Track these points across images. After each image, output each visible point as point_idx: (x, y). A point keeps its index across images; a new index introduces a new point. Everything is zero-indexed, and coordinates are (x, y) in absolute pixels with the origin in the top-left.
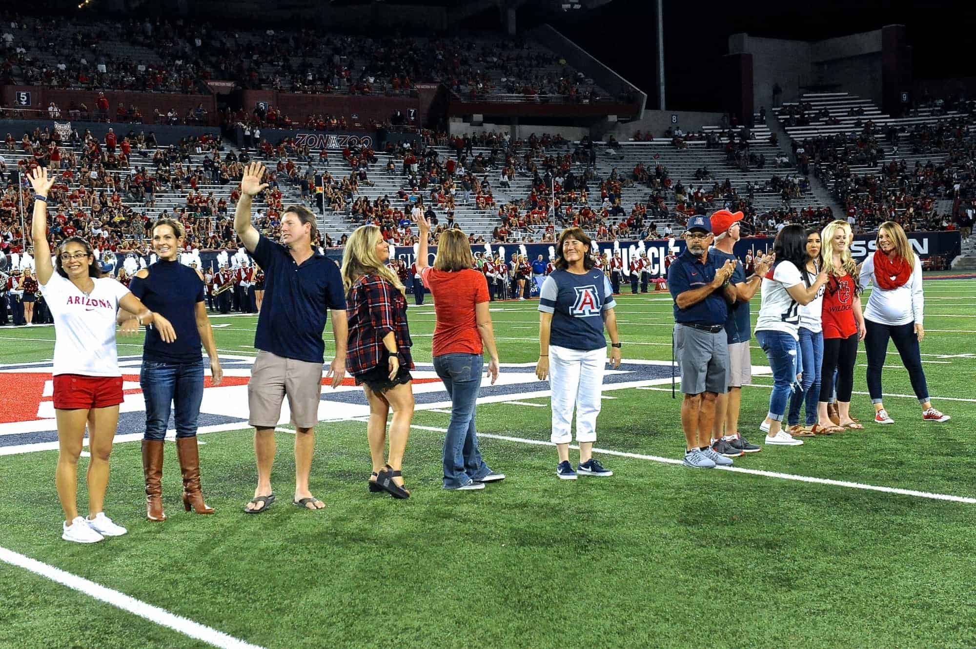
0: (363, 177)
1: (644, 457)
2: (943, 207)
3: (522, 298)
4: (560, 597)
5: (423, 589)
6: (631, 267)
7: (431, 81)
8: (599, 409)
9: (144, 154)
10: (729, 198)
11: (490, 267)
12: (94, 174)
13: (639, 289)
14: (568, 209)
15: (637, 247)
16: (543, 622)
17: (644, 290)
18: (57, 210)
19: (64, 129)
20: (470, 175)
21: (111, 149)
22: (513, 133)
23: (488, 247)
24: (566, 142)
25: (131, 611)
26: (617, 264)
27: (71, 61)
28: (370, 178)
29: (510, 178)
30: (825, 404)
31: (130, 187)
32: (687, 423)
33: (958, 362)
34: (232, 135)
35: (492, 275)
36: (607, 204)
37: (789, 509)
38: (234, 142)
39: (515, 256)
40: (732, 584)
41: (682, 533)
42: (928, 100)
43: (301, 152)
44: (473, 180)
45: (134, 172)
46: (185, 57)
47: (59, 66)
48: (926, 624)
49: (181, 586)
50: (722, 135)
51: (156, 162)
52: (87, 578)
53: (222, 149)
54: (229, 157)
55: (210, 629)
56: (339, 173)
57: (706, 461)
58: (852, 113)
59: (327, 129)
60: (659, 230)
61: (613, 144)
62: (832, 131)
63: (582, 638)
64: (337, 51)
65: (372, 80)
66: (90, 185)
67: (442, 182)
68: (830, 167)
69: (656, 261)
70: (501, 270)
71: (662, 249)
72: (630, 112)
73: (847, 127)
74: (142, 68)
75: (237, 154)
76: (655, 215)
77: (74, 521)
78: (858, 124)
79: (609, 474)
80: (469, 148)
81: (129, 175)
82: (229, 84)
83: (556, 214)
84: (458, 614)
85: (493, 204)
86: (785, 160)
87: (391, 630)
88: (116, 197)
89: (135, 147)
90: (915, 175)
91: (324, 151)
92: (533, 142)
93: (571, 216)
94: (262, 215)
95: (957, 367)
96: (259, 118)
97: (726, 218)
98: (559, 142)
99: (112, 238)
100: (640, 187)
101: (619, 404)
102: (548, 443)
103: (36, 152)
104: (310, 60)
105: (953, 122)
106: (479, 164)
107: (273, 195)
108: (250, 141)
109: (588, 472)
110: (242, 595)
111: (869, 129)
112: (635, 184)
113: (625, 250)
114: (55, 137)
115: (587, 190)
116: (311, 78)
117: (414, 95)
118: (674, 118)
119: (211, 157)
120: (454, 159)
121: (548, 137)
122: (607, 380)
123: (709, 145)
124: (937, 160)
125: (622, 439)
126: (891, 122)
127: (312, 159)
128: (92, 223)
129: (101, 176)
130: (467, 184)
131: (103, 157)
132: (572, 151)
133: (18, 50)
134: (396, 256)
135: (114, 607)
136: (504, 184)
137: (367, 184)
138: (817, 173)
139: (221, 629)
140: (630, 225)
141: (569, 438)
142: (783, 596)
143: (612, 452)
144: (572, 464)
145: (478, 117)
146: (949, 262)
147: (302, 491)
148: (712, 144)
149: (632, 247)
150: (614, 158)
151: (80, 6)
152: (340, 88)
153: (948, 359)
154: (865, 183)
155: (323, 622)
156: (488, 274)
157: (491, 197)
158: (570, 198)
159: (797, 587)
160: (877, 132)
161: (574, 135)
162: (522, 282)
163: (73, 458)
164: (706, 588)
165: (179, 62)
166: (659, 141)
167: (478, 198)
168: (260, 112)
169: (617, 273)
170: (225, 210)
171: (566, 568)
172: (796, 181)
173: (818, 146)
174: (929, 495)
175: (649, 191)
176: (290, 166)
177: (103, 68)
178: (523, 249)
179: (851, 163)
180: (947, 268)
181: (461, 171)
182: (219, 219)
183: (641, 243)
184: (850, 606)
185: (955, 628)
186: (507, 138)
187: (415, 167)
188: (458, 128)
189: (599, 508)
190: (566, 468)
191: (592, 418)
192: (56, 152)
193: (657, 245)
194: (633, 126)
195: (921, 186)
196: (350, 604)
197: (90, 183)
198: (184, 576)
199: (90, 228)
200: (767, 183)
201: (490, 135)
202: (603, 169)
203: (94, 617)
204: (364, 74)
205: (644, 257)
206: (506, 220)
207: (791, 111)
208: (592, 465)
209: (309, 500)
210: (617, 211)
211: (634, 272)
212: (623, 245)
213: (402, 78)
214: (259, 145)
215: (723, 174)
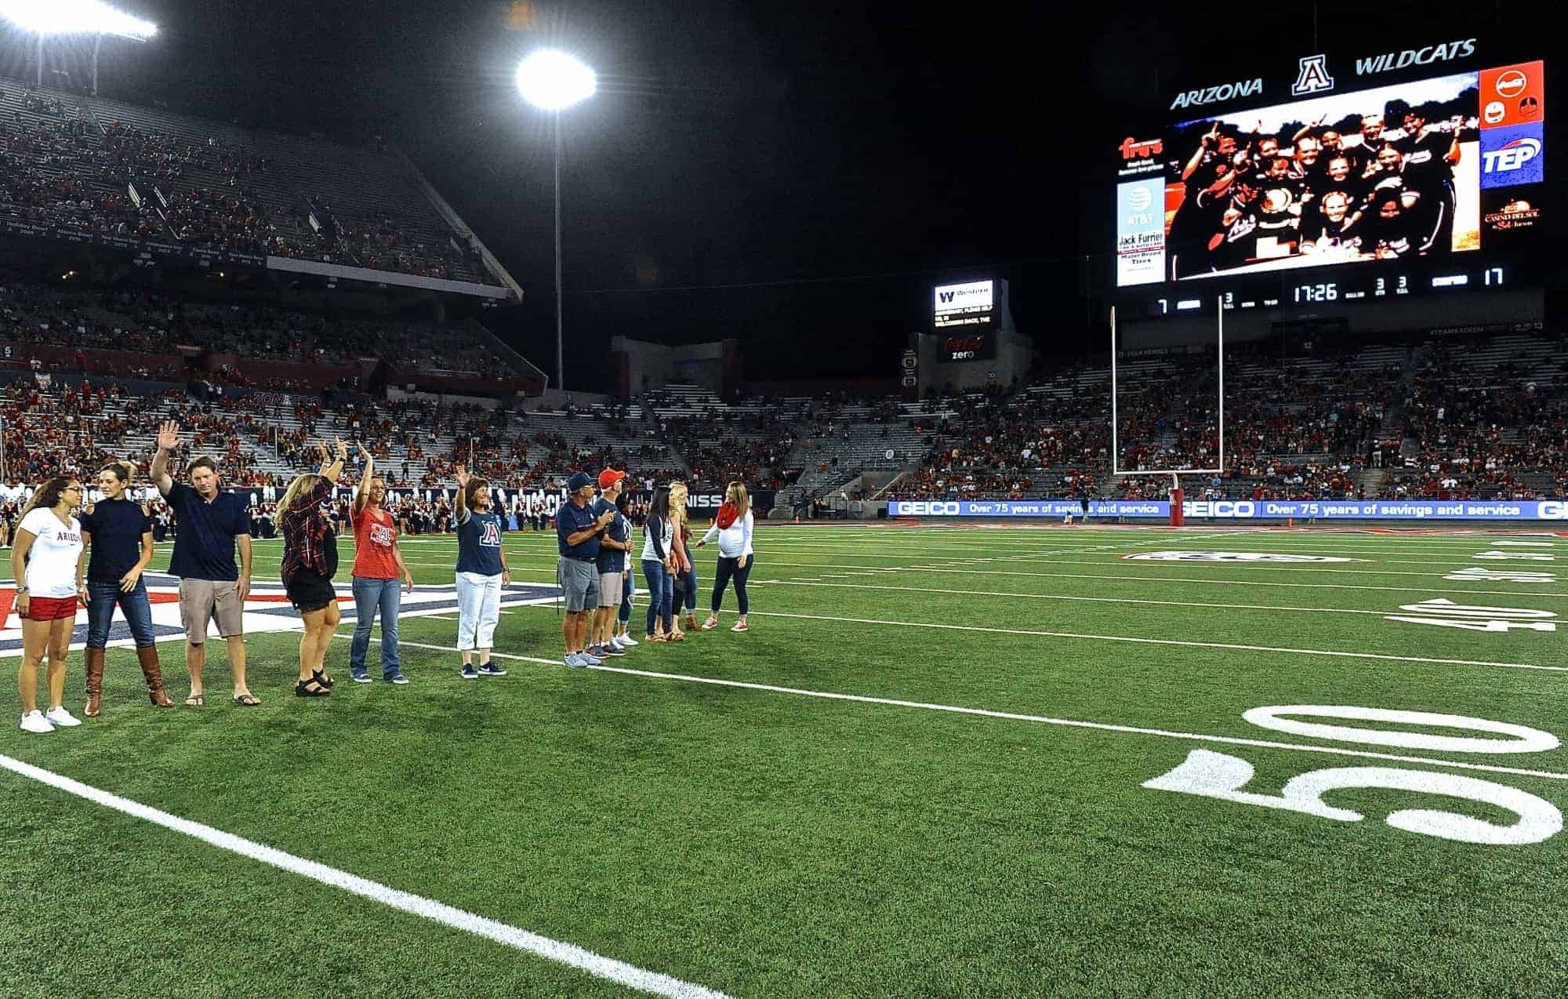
0: (312, 429)
1: (533, 660)
2: (763, 473)
3: (444, 532)
4: (456, 772)
5: (341, 770)
6: (533, 511)
7: (372, 355)
8: (497, 621)
9: (118, 404)
10: (611, 459)
11: (417, 507)
12: (70, 419)
13: (539, 527)
14: (483, 463)
15: (538, 494)
16: (441, 793)
17: (543, 528)
18: (35, 448)
19: (44, 380)
20: (403, 432)
21: (86, 397)
22: (440, 401)
23: (416, 490)
24: (484, 410)
25: (80, 794)
26: (522, 507)
27: (53, 323)
28: (317, 431)
29: (436, 436)
30: (676, 617)
31: (102, 431)
32: (567, 634)
33: (767, 586)
34: (197, 391)
35: (419, 513)
36: (515, 460)
37: (640, 698)
38: (199, 397)
39: (440, 498)
40: (593, 757)
41: (558, 719)
42: (753, 395)
43: (258, 407)
44: (406, 437)
45: (107, 418)
46: (158, 325)
47: (42, 326)
48: (731, 780)
49: (126, 773)
50: (605, 411)
51: (127, 410)
52: (40, 767)
53: (188, 402)
54: (193, 408)
55: (151, 808)
56: (291, 426)
57: (581, 663)
58: (700, 401)
59: (281, 389)
60: (556, 482)
61: (521, 414)
62: (687, 413)
63: (471, 804)
64: (292, 326)
65: (322, 351)
66: (66, 428)
67: (380, 436)
68: (686, 440)
69: (553, 505)
70: (428, 510)
71: (558, 496)
72: (534, 390)
73: (697, 410)
74: (118, 331)
75: (201, 406)
76: (553, 470)
77: (31, 713)
78: (705, 409)
79: (504, 673)
80: (404, 410)
81: (102, 421)
82: (197, 348)
83: (474, 467)
84: (370, 789)
85: (422, 456)
86: (652, 432)
87: (312, 805)
88: (89, 439)
89: (108, 397)
90: (744, 448)
91: (278, 405)
92: (457, 409)
93: (487, 468)
94: (221, 458)
95: (766, 590)
96: (221, 377)
97: (611, 476)
98: (478, 409)
99: (85, 473)
100: (541, 448)
101: (516, 617)
102: (455, 649)
103: (17, 397)
104: (268, 332)
105: (770, 413)
106: (411, 424)
107: (232, 442)
108: (213, 396)
109: (487, 672)
110: (182, 779)
111: (713, 414)
112: (538, 445)
113: (528, 496)
114: (36, 385)
115: (500, 448)
116: (269, 347)
117: (358, 365)
118: (569, 396)
119: (177, 407)
120: (390, 419)
121: (469, 405)
122: (503, 599)
123: (595, 419)
124: (759, 439)
125: (516, 645)
126: (728, 409)
127: (267, 413)
128: (66, 460)
129: (77, 420)
130: (401, 439)
131: (79, 405)
132: (489, 417)
133: (6, 311)
134: (339, 496)
135: (64, 792)
136: (432, 441)
137: (315, 436)
138: (675, 443)
139: (160, 808)
140: (533, 477)
141: (472, 646)
142: (630, 765)
143: (507, 656)
144: (473, 666)
145: (411, 386)
146: (766, 514)
147: (241, 690)
148: (598, 417)
149: (534, 494)
150: (522, 424)
151: (64, 277)
152: (294, 357)
153: (761, 584)
154: (707, 452)
155: (252, 800)
156: (416, 512)
157: (420, 451)
158: (486, 454)
159: (642, 758)
160: (718, 416)
161: (490, 405)
162: (444, 519)
163: (35, 661)
164: (573, 760)
165: (151, 328)
166: (556, 413)
167: (409, 451)
168: (223, 373)
169: (522, 514)
170: (188, 453)
171: (463, 750)
172: (660, 449)
173: (674, 423)
174: (741, 684)
175: (549, 451)
176: (248, 418)
177: (82, 329)
178: (445, 492)
179: (699, 437)
180: (765, 518)
181: (396, 429)
182: (182, 460)
183: (541, 491)
184: (678, 769)
185: (750, 781)
186: (435, 404)
187: (356, 424)
188: (394, 394)
189: (494, 700)
190: (469, 669)
191: (491, 628)
192: (36, 397)
193: (554, 493)
194: (537, 401)
195: (748, 457)
196: (277, 784)
197: (66, 426)
198: (130, 764)
199: (64, 465)
200: (639, 449)
201: (422, 401)
202: (512, 432)
203: (45, 800)
204: (317, 346)
205: (544, 502)
206: (432, 470)
207: (657, 396)
208: (491, 666)
209: (247, 697)
210: (524, 465)
211: (535, 514)
212: (526, 493)
213: (348, 351)
214: (221, 399)
215: (605, 441)
